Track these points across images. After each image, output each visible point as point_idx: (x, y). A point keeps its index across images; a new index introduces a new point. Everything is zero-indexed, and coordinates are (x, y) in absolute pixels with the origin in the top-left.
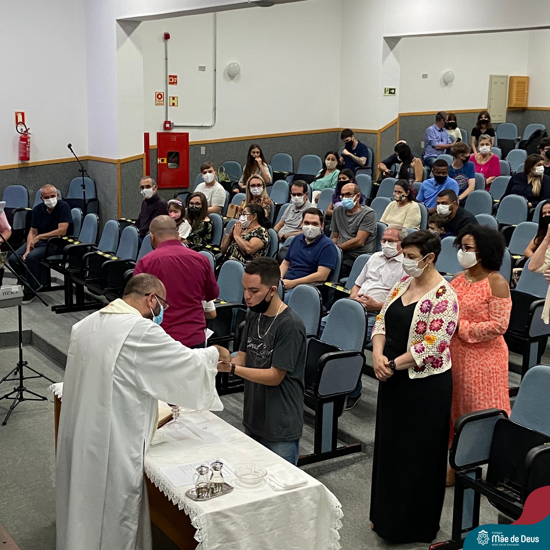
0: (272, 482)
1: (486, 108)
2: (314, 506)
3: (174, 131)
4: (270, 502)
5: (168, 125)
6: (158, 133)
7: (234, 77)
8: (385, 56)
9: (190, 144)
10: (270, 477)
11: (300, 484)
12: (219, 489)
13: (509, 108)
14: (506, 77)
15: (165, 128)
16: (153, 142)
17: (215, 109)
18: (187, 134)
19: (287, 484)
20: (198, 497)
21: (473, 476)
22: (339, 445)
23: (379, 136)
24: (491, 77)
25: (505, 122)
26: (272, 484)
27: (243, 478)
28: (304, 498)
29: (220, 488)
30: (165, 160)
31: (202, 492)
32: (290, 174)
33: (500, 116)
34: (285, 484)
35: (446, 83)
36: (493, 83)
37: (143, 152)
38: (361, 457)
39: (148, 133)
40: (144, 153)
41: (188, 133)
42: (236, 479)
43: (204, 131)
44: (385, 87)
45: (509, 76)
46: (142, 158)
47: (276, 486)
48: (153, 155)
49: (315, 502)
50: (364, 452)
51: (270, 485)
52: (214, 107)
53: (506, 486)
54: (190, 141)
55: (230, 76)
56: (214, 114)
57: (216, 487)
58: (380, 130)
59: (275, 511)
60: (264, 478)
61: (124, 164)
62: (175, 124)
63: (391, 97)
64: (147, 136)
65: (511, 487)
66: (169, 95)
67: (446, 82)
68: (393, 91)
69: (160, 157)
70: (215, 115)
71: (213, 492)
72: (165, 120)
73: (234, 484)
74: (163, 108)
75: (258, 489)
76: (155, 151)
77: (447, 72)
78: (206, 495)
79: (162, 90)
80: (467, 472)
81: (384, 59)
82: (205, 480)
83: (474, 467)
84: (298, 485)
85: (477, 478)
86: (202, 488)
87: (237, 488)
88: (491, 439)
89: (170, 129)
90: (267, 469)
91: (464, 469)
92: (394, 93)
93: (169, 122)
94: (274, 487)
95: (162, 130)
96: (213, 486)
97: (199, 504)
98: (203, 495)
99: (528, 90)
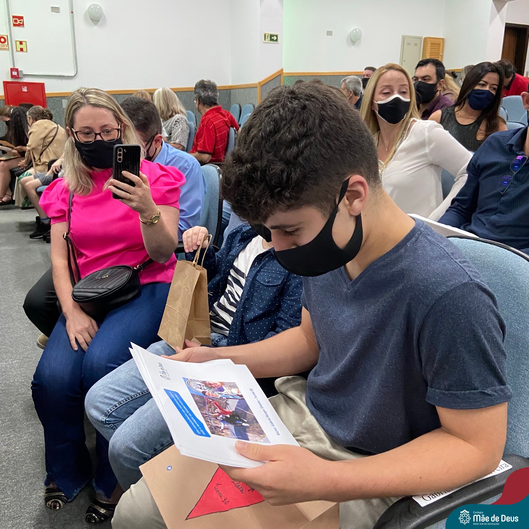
3: (24, 80)
5: (15, 73)
6: (4, 82)
7: (98, 21)
9: (47, 96)
14: (420, 38)
15: (12, 76)
17: (76, 57)
18: (42, 85)
23: (258, 89)
24: (404, 38)
35: (353, 42)
36: (406, 44)
41: (44, 83)
43: (65, 81)
44: (265, 32)
45: (424, 37)
52: (74, 54)
54: (46, 92)
55: (92, 20)
58: (260, 83)
62: (24, 73)
63: (273, 45)
66: (14, 39)
67: (354, 40)
68: (275, 38)
70: (77, 64)
72: (11, 67)
74: (8, 53)
76: (3, 102)
77: (353, 30)
79: (5, 33)
89: (18, 77)
92: (277, 40)
93: (17, 70)
95: (8, 79)
99: (443, 52)
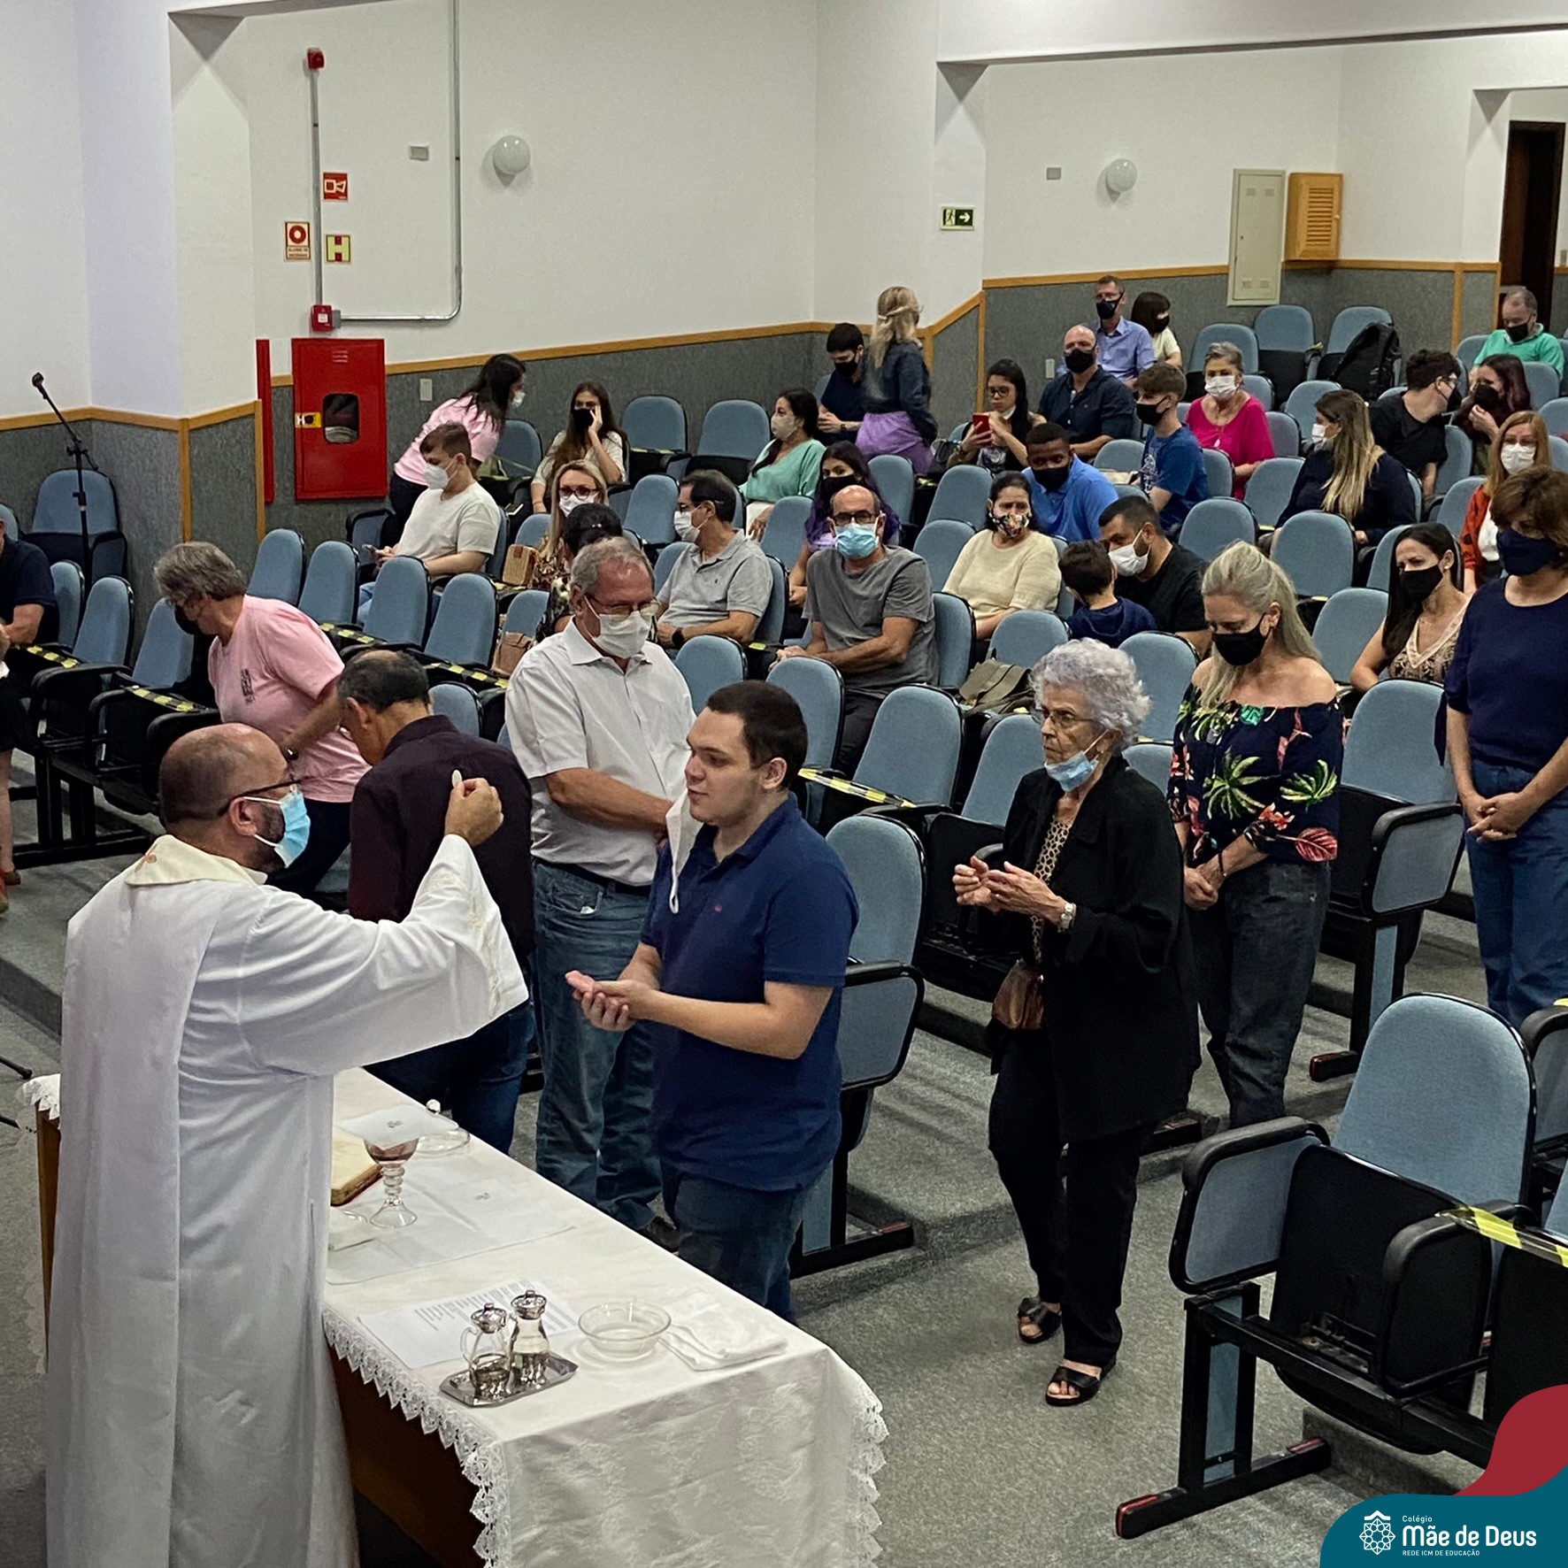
0: (686, 1346)
1: (1226, 263)
2: (805, 1409)
3: (342, 333)
4: (682, 1404)
5: (322, 317)
6: (295, 341)
7: (513, 177)
8: (942, 119)
9: (387, 371)
10: (681, 1333)
11: (766, 1350)
12: (536, 1372)
13: (1288, 262)
14: (1281, 175)
15: (316, 326)
16: (282, 366)
17: (458, 270)
18: (379, 344)
19: (728, 1350)
20: (478, 1395)
21: (1234, 1308)
22: (852, 1231)
24: (1238, 175)
25: (1277, 301)
26: (686, 1351)
27: (602, 1339)
28: (778, 1390)
29: (539, 1368)
30: (318, 418)
31: (489, 1383)
32: (677, 457)
33: (1265, 285)
34: (722, 1352)
35: (1113, 194)
36: (1243, 193)
37: (253, 397)
38: (914, 1261)
39: (267, 342)
40: (256, 398)
41: (382, 341)
42: (582, 1341)
43: (429, 333)
44: (946, 205)
45: (1288, 174)
46: (253, 415)
47: (698, 1358)
48: (281, 404)
49: (808, 1398)
50: (920, 1248)
51: (679, 1354)
52: (455, 263)
53: (1328, 1333)
54: (386, 363)
55: (499, 173)
56: (455, 285)
57: (527, 1367)
58: (931, 328)
59: (695, 1428)
60: (663, 1335)
61: (200, 430)
62: (344, 315)
63: (963, 234)
64: (263, 348)
65: (1341, 1338)
66: (324, 232)
67: (1113, 190)
68: (966, 217)
69: (302, 412)
70: (460, 287)
71: (518, 1382)
72: (314, 303)
73: (577, 1355)
74: (307, 268)
75: (646, 1368)
76: (287, 393)
77: (1114, 164)
78: (500, 1388)
79: (303, 216)
80: (1220, 1298)
81: (939, 126)
82: (494, 1346)
83: (1237, 1283)
84: (759, 1352)
85: (1245, 1314)
86: (488, 1370)
87: (587, 1367)
88: (1282, 1204)
89: (329, 327)
90: (668, 1309)
91: (1210, 1290)
92: (970, 223)
93: (328, 310)
94: (693, 1360)
95: (306, 333)
96: (518, 1364)
97: (482, 1417)
98: (492, 1390)
99: (1339, 212)
